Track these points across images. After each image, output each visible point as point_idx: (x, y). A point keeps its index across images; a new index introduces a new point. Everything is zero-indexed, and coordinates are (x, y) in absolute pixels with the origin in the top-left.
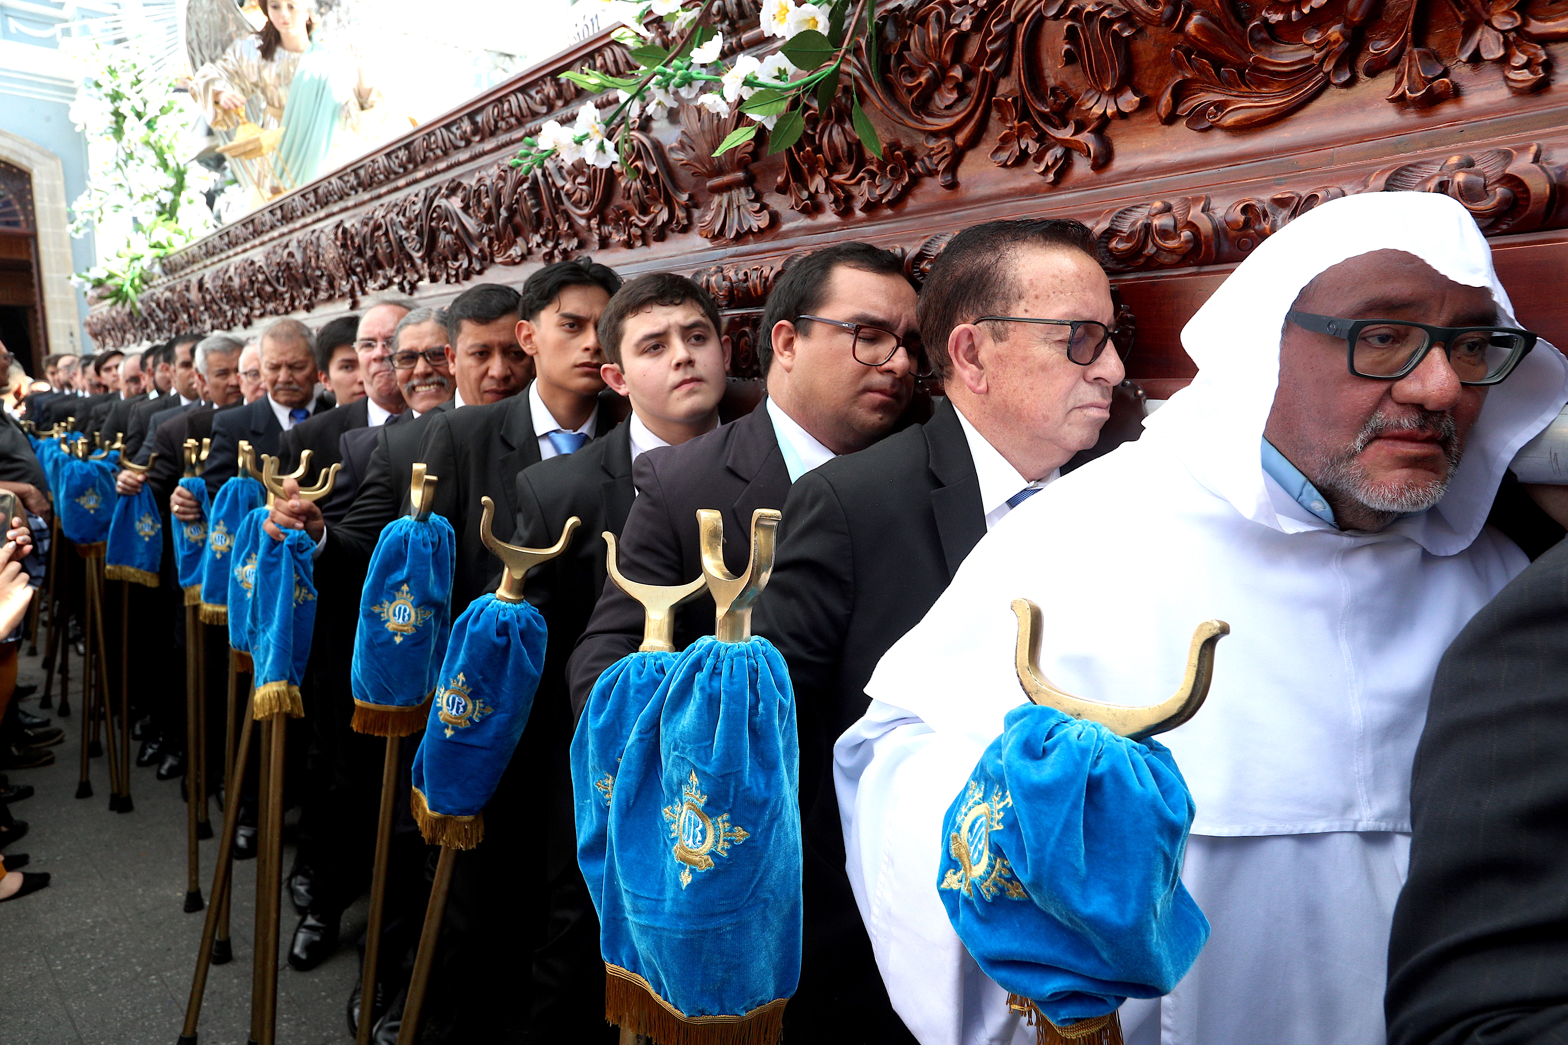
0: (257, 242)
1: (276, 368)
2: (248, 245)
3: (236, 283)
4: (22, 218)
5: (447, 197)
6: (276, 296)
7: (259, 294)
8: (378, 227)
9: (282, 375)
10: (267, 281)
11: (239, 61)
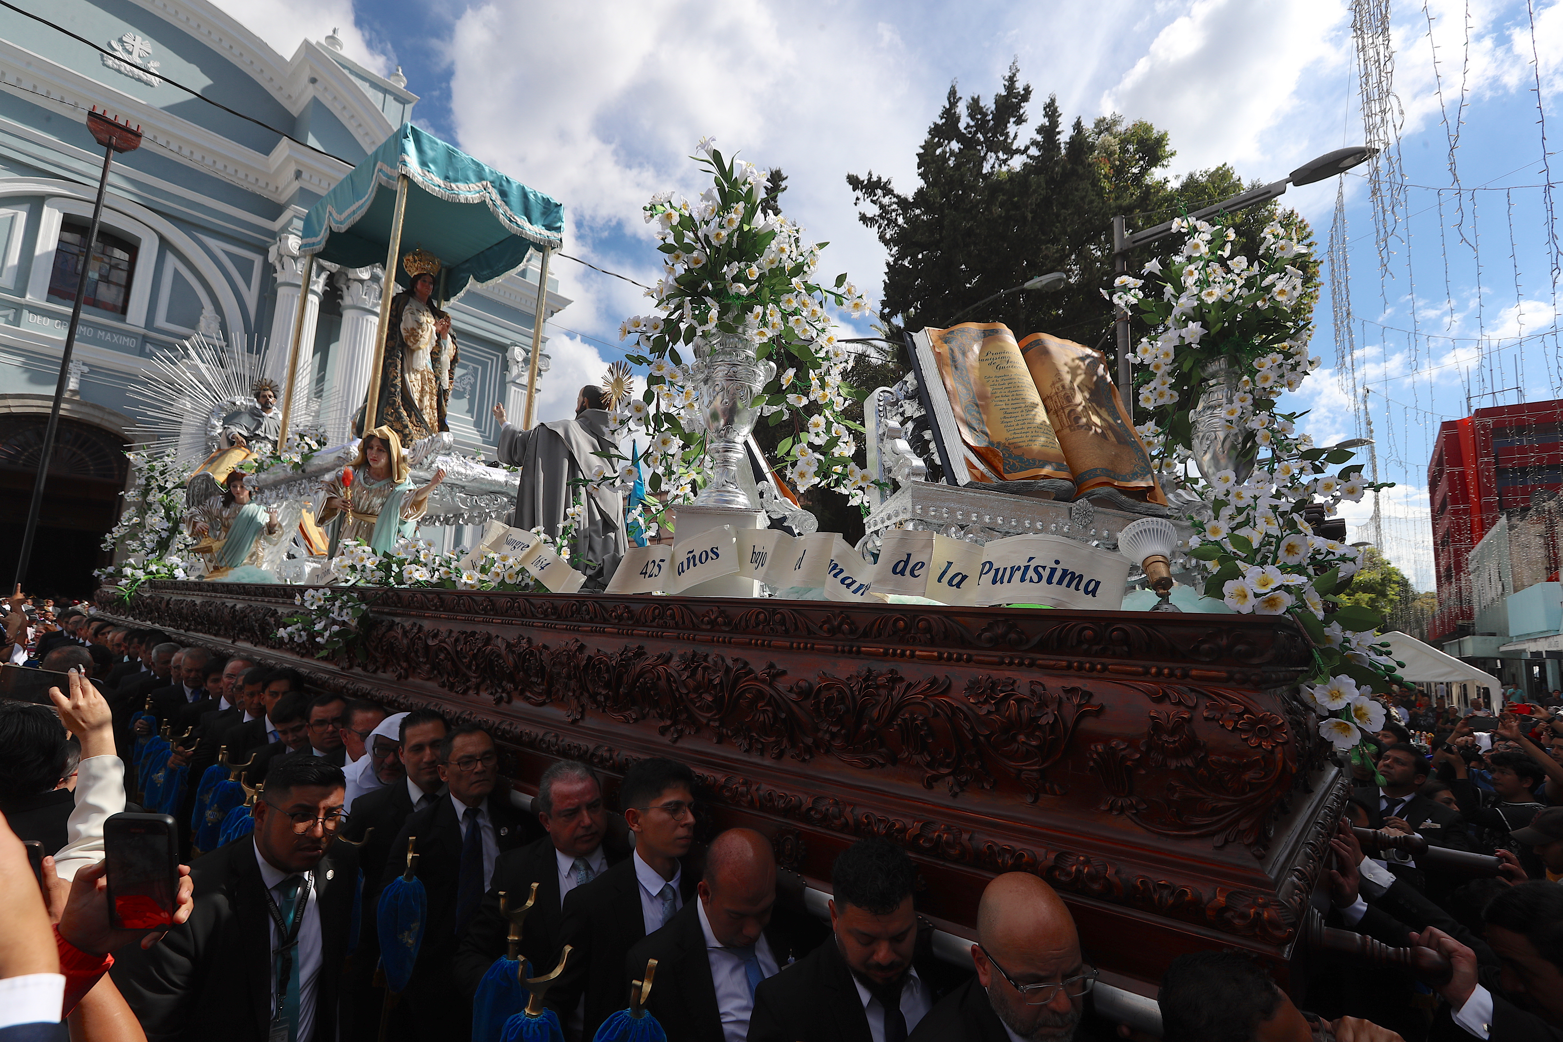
0: (200, 593)
1: (190, 671)
2: (196, 593)
3: (185, 611)
4: (116, 473)
5: (270, 617)
6: (202, 623)
7: (194, 620)
8: (245, 616)
9: (192, 674)
10: (199, 616)
11: (211, 507)
